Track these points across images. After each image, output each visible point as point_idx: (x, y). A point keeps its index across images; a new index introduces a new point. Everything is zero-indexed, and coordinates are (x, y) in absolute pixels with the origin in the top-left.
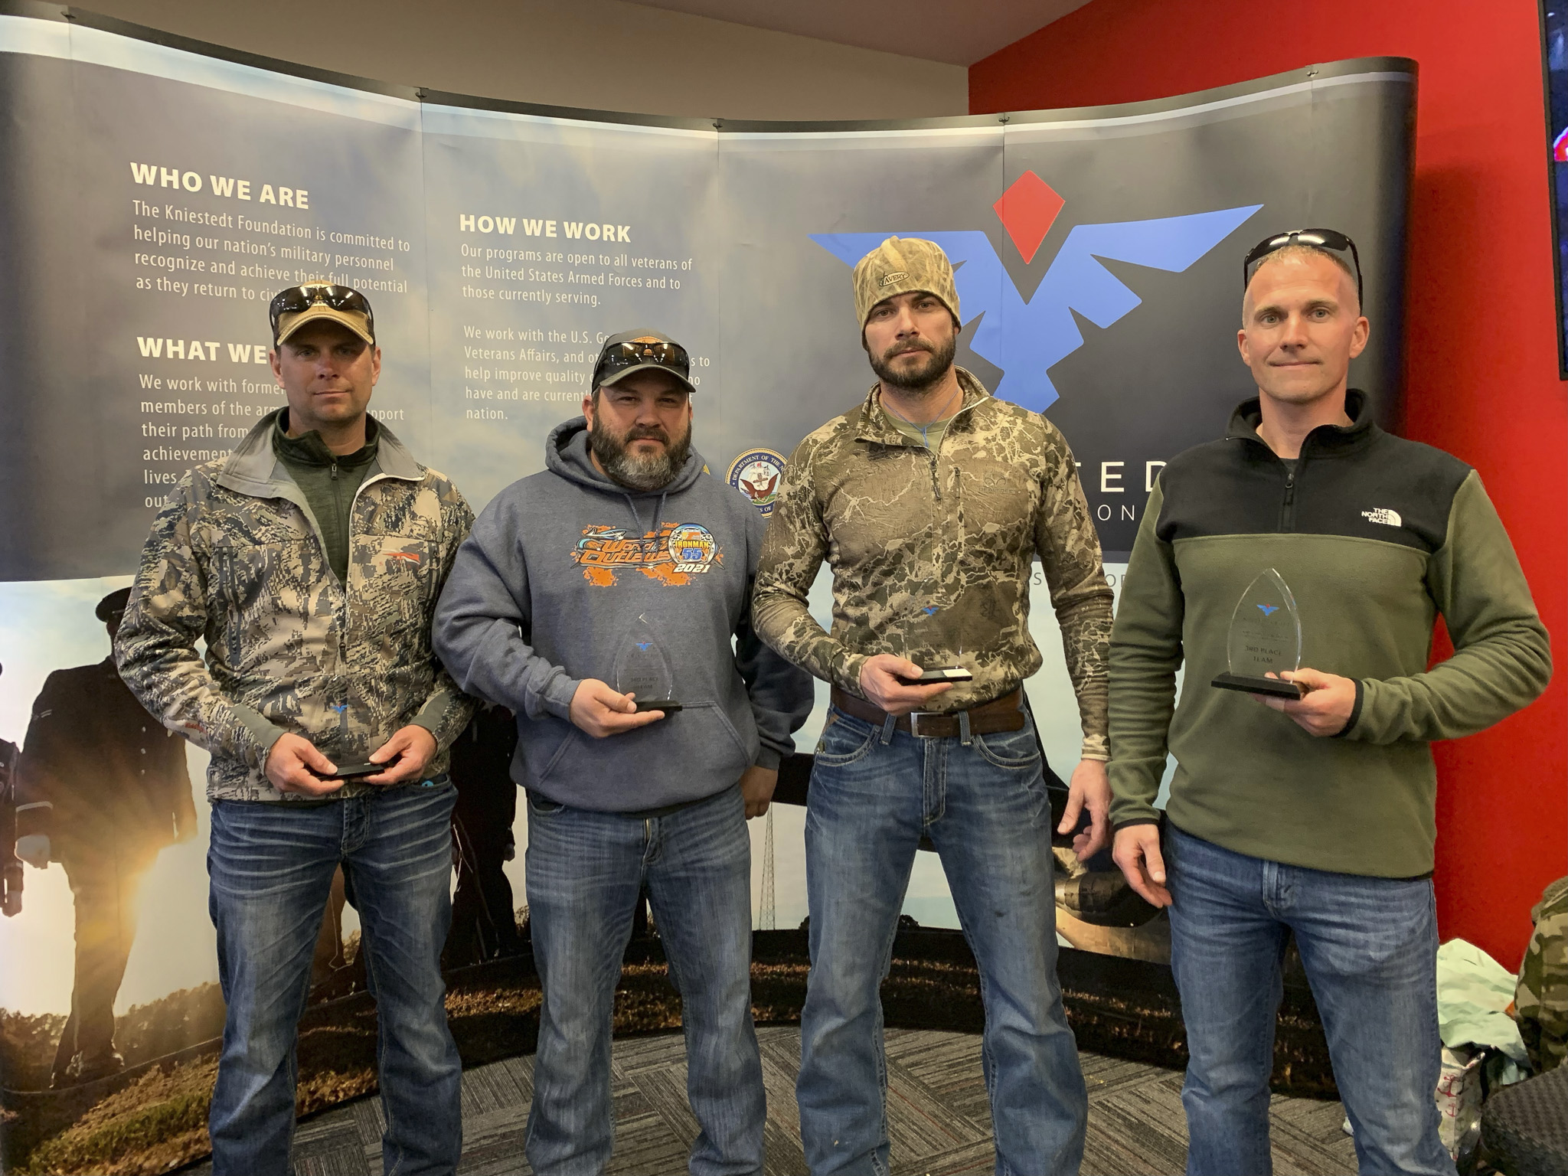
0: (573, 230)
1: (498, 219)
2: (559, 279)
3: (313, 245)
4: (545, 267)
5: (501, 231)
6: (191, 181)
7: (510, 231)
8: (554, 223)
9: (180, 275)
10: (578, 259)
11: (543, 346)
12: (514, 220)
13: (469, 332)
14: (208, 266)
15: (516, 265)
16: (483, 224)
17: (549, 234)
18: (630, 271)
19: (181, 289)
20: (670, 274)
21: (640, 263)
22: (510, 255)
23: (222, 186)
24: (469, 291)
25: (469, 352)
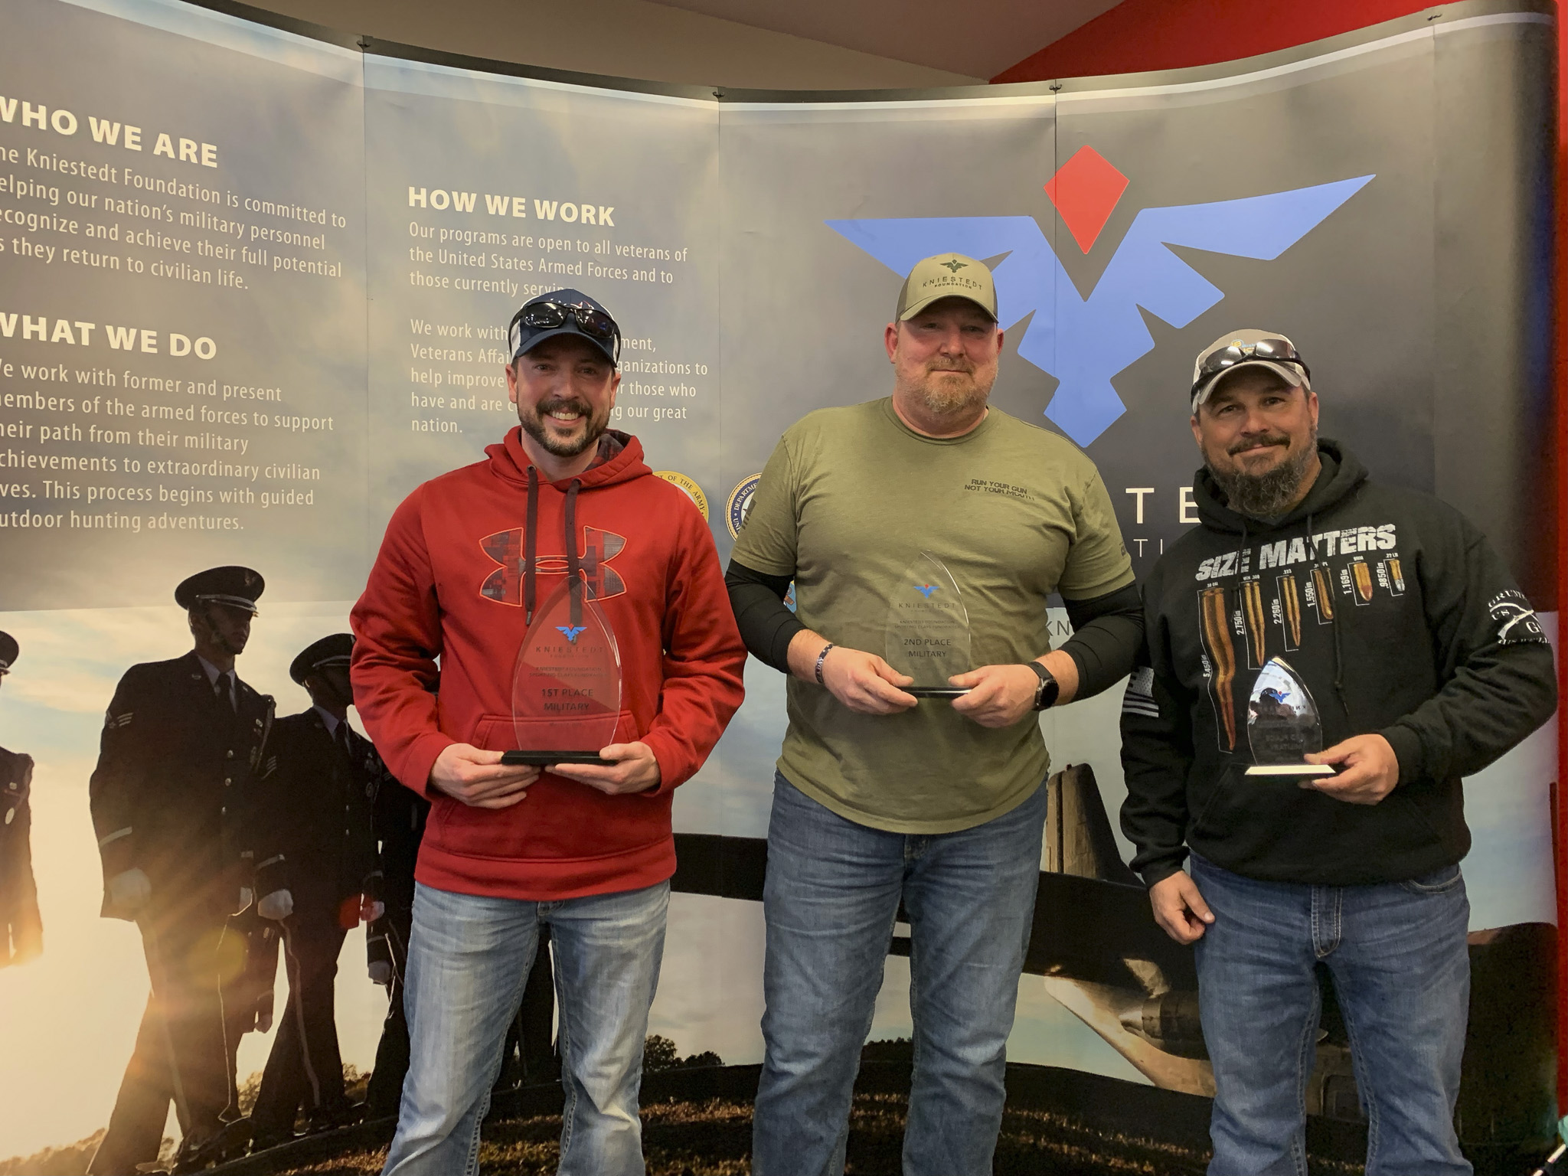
0: (545, 210)
1: (455, 194)
2: (527, 267)
3: (222, 211)
4: (509, 252)
5: (459, 208)
6: (64, 123)
7: (470, 209)
8: (523, 200)
9: (43, 236)
10: (550, 244)
12: (474, 196)
13: (417, 326)
14: (82, 229)
15: (476, 249)
16: (438, 199)
17: (516, 214)
18: (615, 261)
19: (45, 253)
20: (661, 265)
21: (622, 250)
22: (469, 237)
23: (103, 131)
24: (417, 278)
25: (416, 351)
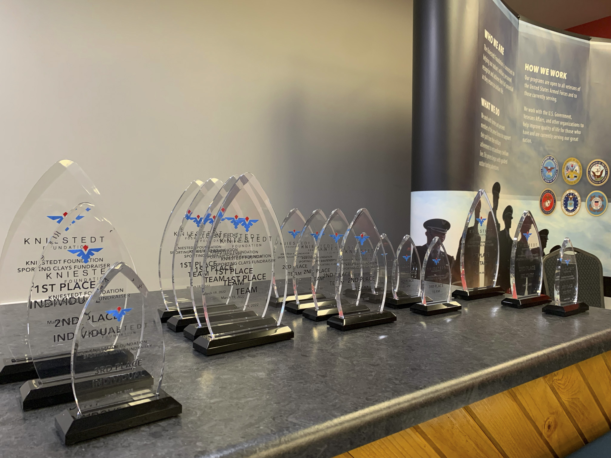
0: (553, 73)
1: (534, 66)
2: (547, 91)
4: (544, 86)
5: (535, 72)
6: (492, 40)
7: (537, 72)
8: (548, 70)
9: (487, 75)
10: (553, 84)
11: (542, 116)
12: (538, 67)
13: (525, 109)
15: (537, 84)
16: (531, 68)
17: (546, 74)
18: (565, 90)
19: (487, 81)
20: (575, 92)
21: (567, 87)
22: (536, 80)
23: (495, 43)
24: (526, 93)
25: (525, 117)
